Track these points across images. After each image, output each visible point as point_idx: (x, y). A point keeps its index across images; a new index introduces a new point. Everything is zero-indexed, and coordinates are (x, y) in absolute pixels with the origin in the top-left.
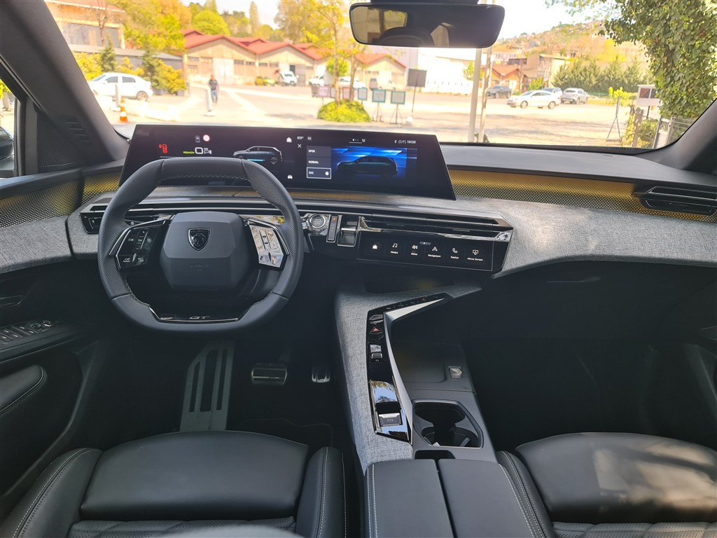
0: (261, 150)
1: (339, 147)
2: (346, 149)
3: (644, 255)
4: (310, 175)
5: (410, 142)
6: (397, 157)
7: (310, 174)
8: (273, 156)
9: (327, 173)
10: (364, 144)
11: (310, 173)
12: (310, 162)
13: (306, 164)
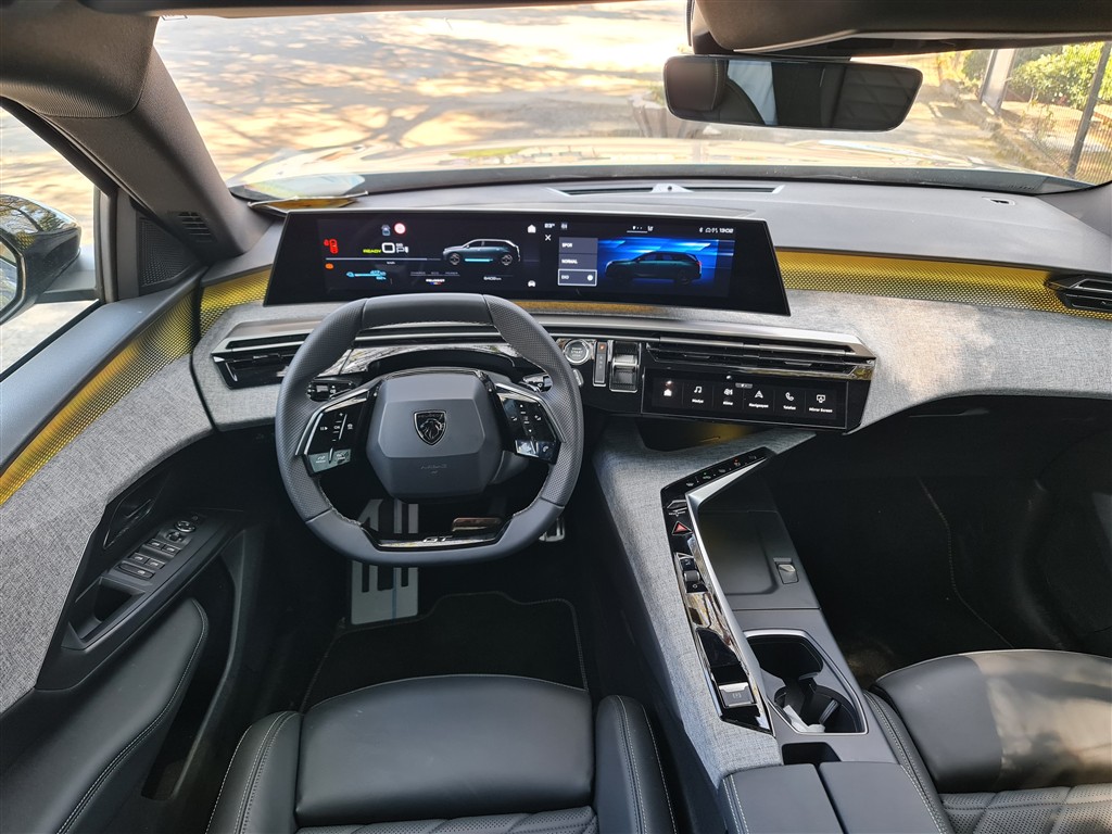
0: (487, 244)
1: (610, 239)
2: (623, 242)
3: (1064, 388)
4: (562, 281)
5: (723, 230)
6: (703, 253)
7: (563, 279)
8: (506, 253)
9: (590, 278)
10: (650, 235)
11: (564, 277)
12: (564, 261)
13: (556, 264)
